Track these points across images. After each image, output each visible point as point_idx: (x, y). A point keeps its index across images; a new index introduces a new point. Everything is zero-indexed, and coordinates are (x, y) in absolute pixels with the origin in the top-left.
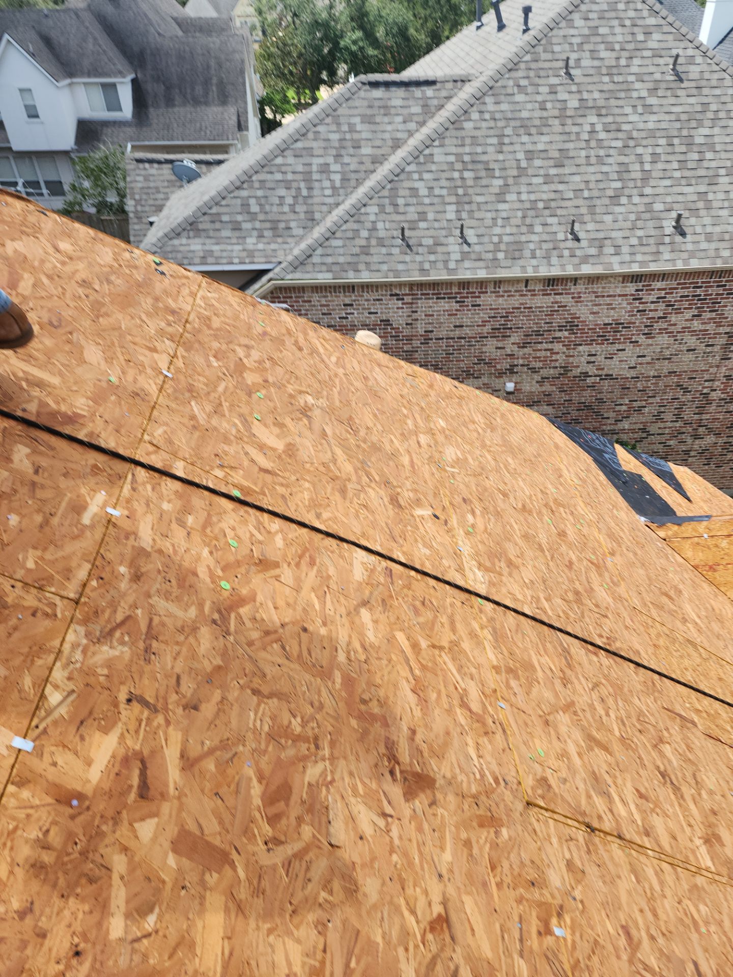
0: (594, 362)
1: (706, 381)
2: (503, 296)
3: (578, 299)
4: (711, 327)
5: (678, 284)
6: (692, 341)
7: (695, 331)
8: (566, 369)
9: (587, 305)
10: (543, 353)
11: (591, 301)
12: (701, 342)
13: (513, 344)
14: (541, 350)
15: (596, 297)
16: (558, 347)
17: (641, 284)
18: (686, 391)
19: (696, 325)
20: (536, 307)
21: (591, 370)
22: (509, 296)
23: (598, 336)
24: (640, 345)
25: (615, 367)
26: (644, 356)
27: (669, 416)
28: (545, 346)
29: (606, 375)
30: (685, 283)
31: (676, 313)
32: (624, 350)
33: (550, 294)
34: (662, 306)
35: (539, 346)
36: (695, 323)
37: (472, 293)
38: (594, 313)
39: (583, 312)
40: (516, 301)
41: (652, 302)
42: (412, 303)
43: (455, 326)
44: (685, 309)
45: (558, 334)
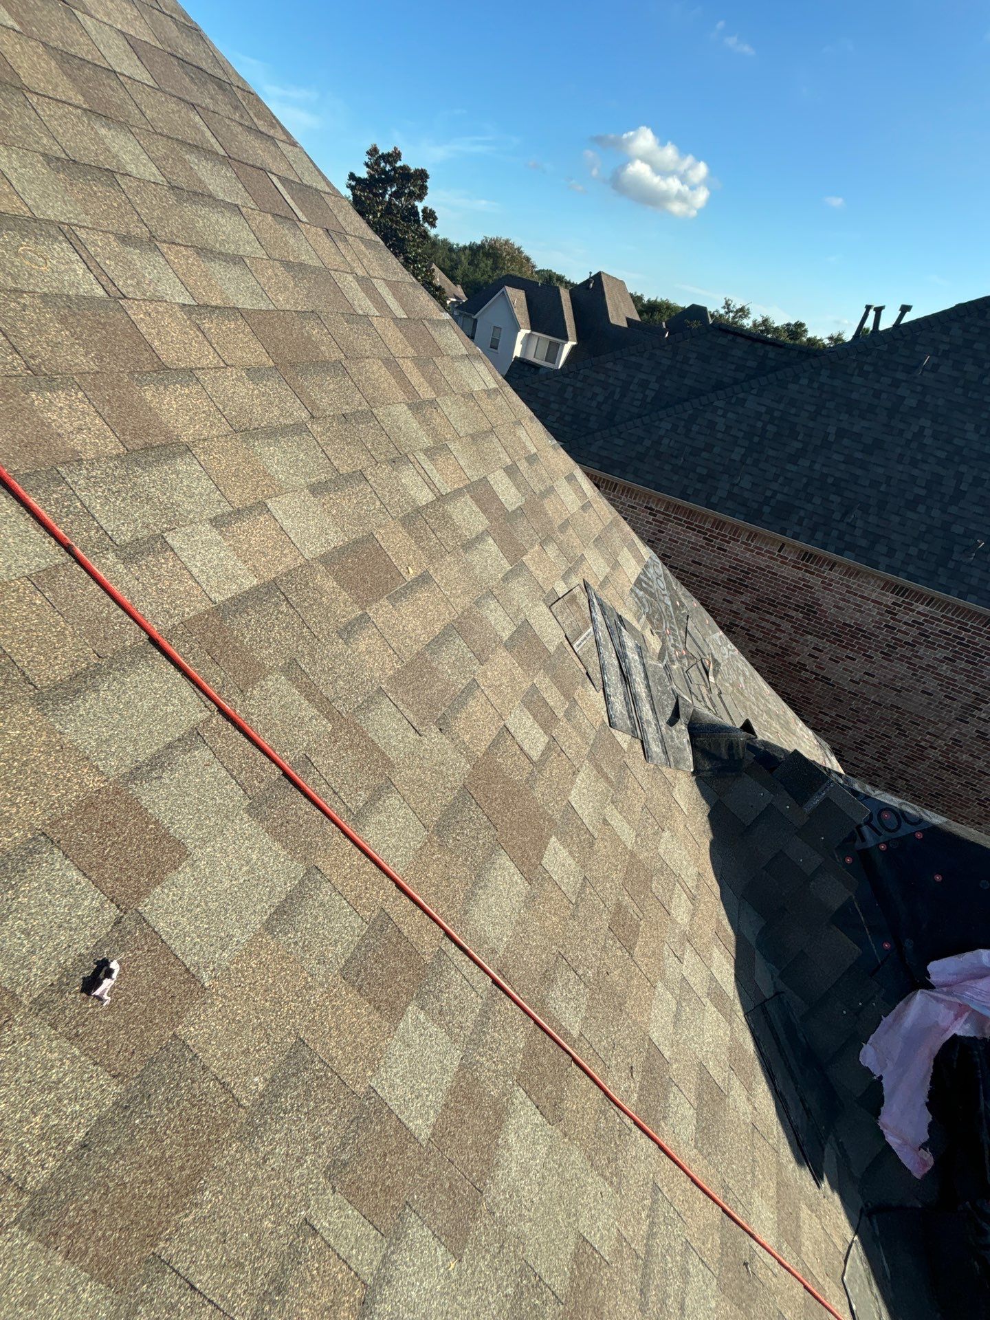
0: (817, 658)
1: (928, 733)
2: (752, 551)
3: (827, 586)
4: (960, 678)
5: (943, 616)
6: (932, 684)
7: (941, 675)
8: (785, 651)
9: (834, 596)
10: (768, 626)
11: (841, 594)
12: (941, 690)
13: (742, 602)
14: (767, 621)
15: (847, 592)
16: (786, 625)
17: (902, 599)
18: (902, 733)
19: (944, 668)
20: (780, 576)
21: (811, 664)
22: (758, 553)
23: (832, 633)
24: (874, 663)
25: (836, 672)
26: (873, 676)
27: (871, 750)
28: (773, 618)
29: (823, 677)
30: (952, 619)
31: (926, 646)
32: (854, 660)
33: (801, 569)
34: (914, 632)
35: (768, 617)
36: (945, 667)
37: (723, 535)
38: (838, 607)
39: (828, 601)
40: (762, 561)
41: (905, 623)
42: (662, 523)
43: (693, 561)
44: (939, 646)
45: (793, 613)
